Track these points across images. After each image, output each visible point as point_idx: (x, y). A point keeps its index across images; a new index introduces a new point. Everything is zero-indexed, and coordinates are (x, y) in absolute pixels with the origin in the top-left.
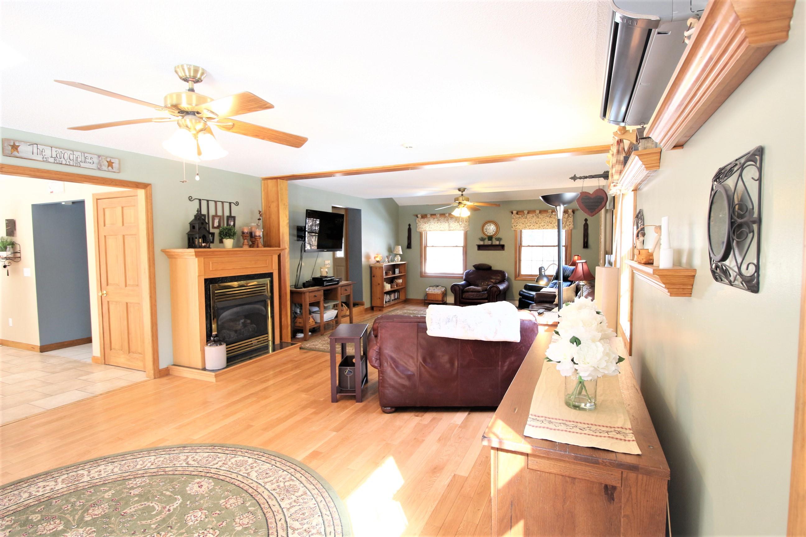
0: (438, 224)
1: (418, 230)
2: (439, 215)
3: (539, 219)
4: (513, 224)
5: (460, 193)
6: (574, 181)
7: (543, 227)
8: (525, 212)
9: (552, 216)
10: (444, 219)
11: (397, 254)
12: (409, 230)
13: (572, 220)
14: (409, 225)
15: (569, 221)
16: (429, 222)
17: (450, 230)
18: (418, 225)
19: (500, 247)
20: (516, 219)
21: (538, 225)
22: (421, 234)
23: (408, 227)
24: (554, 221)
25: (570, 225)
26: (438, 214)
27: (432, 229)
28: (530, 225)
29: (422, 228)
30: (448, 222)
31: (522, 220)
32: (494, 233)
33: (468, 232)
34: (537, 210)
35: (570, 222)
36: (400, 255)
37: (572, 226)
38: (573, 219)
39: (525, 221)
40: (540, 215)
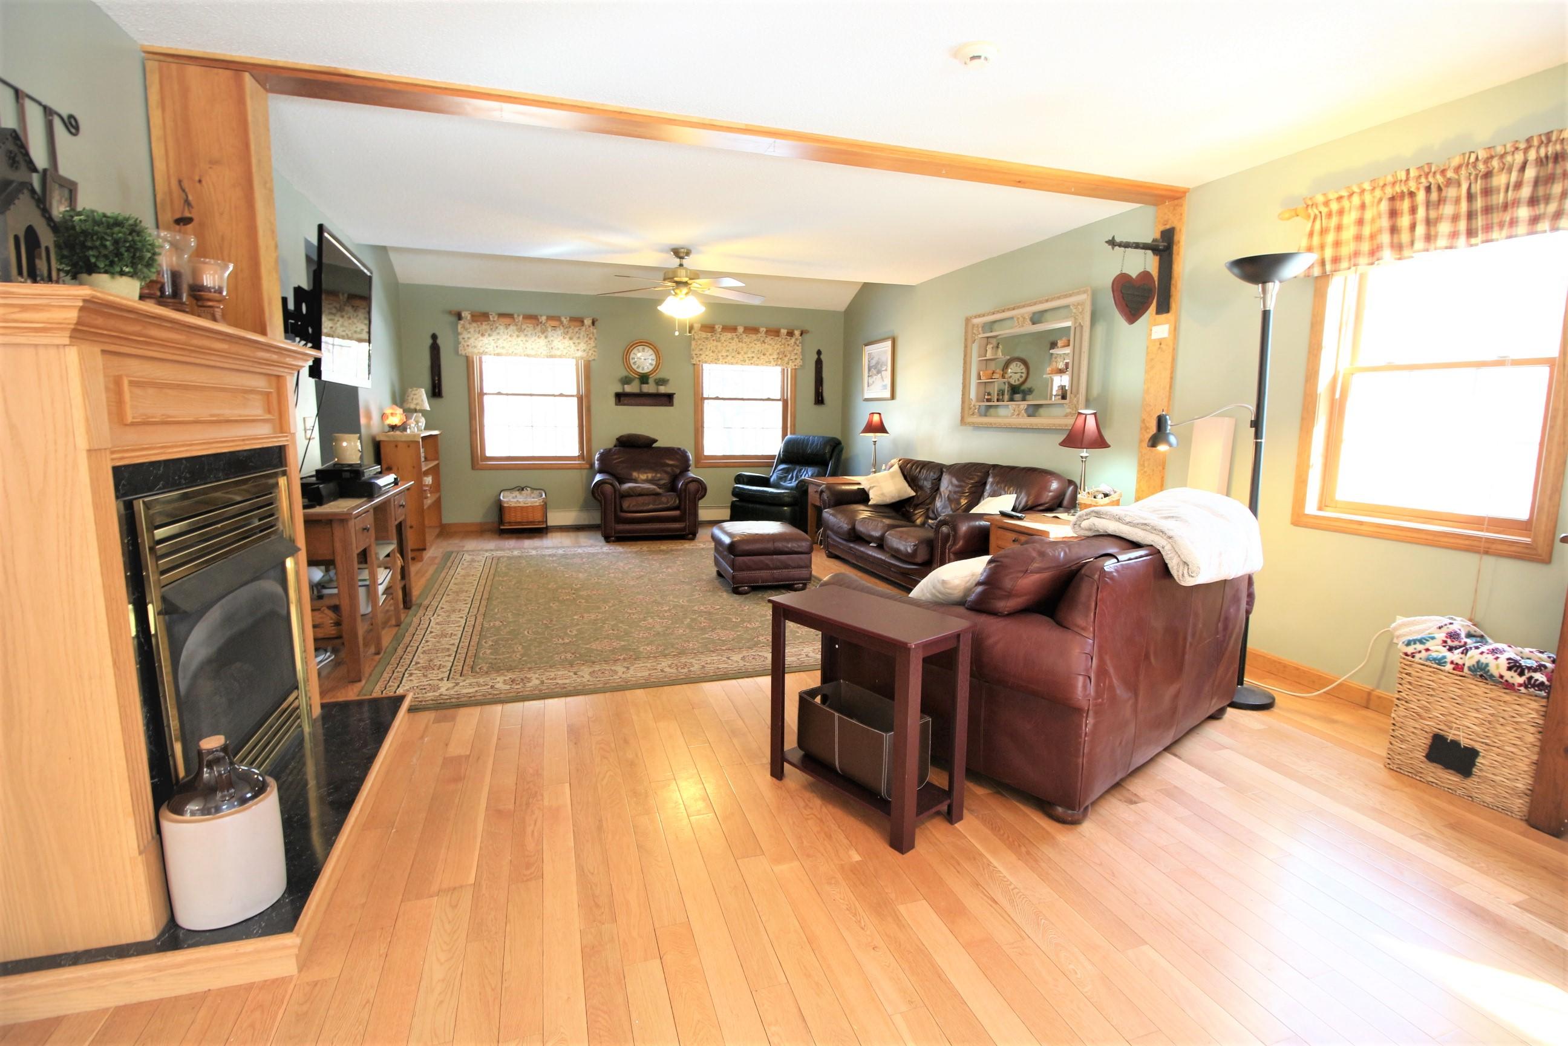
0: (520, 339)
1: (462, 352)
2: (521, 317)
3: (744, 345)
4: (693, 350)
5: (677, 261)
6: (1113, 249)
7: (751, 361)
8: (717, 327)
9: (766, 341)
10: (535, 329)
11: (416, 411)
12: (435, 350)
13: (800, 350)
14: (434, 337)
15: (795, 352)
16: (495, 333)
17: (552, 356)
18: (460, 337)
19: (665, 399)
20: (699, 342)
21: (740, 356)
22: (469, 363)
23: (430, 341)
24: (770, 351)
25: (796, 359)
26: (519, 316)
27: (503, 351)
28: (727, 356)
29: (475, 347)
30: (546, 337)
31: (712, 344)
32: (651, 368)
33: (593, 364)
34: (741, 325)
35: (796, 354)
36: (424, 412)
37: (799, 362)
38: (802, 349)
39: (716, 347)
40: (744, 336)
